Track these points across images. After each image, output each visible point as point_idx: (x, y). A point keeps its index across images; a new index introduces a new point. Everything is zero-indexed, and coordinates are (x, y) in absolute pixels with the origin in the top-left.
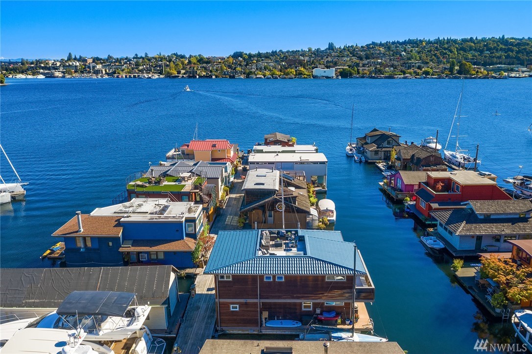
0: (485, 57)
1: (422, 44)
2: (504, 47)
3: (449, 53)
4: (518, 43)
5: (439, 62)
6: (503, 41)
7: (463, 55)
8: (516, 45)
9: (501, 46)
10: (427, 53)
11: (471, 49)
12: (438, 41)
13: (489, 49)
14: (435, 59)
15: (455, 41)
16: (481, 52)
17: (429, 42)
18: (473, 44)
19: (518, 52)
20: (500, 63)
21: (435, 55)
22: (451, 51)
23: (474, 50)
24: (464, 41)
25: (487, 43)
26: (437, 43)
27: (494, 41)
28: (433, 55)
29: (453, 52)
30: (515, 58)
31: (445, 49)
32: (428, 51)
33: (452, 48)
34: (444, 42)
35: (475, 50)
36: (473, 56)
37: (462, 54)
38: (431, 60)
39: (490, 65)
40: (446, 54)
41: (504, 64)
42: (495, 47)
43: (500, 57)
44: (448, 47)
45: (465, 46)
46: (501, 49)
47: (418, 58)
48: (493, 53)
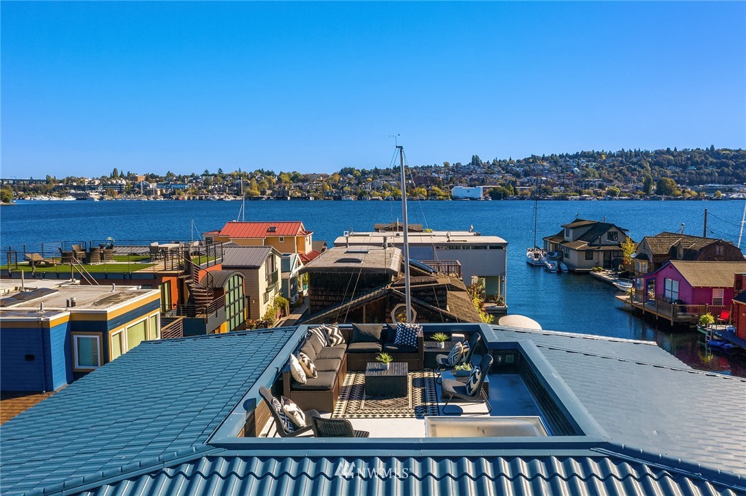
0: (691, 173)
1: (601, 158)
2: (715, 161)
3: (640, 169)
4: (734, 155)
5: (627, 181)
6: (712, 152)
7: (660, 171)
8: (731, 159)
9: (711, 159)
10: (609, 169)
11: (669, 163)
12: (622, 154)
13: (695, 164)
14: (621, 176)
15: (647, 154)
16: (684, 167)
17: (610, 155)
18: (671, 158)
19: (735, 167)
20: (712, 182)
21: (620, 172)
22: (642, 167)
23: (673, 165)
24: (659, 153)
25: (691, 156)
26: (621, 156)
27: (700, 153)
28: (618, 171)
29: (645, 167)
30: (733, 175)
31: (634, 164)
32: (610, 167)
33: (643, 162)
34: (631, 154)
35: (676, 165)
36: (673, 173)
37: (658, 170)
38: (616, 178)
39: (698, 185)
40: (635, 170)
41: (719, 183)
42: (702, 161)
43: (711, 174)
44: (638, 161)
45: (660, 159)
46: (712, 163)
47: (597, 175)
48: (701, 168)
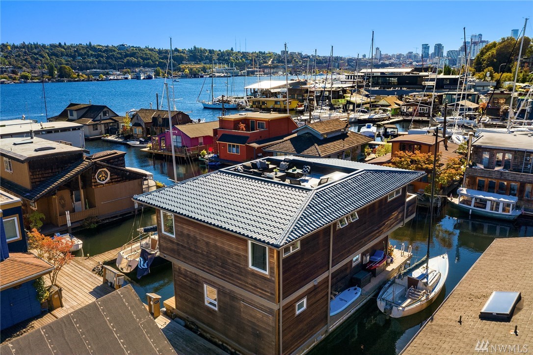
1: (7, 49)
2: (94, 53)
3: (41, 58)
4: (106, 49)
6: (90, 47)
8: (104, 52)
9: (91, 52)
11: (62, 55)
13: (80, 55)
15: (44, 46)
16: (74, 57)
17: (14, 47)
18: (63, 50)
19: (108, 58)
20: (95, 68)
21: (26, 60)
24: (53, 46)
25: (77, 49)
26: (24, 48)
28: (23, 60)
29: (45, 57)
30: (107, 63)
31: (36, 54)
32: (16, 56)
33: (43, 53)
35: (67, 55)
36: (66, 61)
37: (55, 59)
38: (24, 66)
39: (86, 70)
41: (99, 69)
43: (92, 63)
46: (92, 55)
48: (85, 58)
